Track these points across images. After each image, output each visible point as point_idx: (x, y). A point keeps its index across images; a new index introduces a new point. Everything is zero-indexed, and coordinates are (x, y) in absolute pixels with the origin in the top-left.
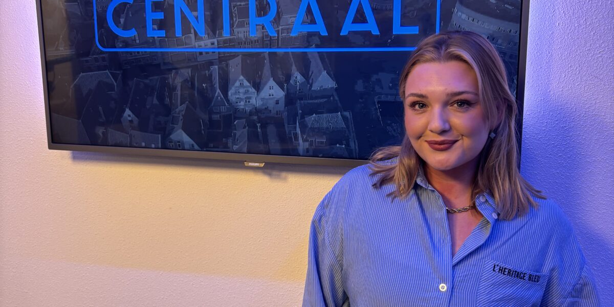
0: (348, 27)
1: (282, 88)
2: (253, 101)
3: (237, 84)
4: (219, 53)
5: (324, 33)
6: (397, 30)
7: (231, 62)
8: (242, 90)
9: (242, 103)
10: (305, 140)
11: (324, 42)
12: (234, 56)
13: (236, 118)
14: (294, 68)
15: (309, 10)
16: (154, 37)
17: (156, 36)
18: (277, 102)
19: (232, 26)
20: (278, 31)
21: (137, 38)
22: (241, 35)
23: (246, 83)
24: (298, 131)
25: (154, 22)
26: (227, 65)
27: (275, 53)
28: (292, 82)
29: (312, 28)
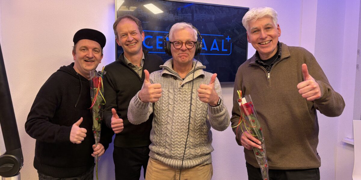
15: (203, 44)
29: (203, 48)
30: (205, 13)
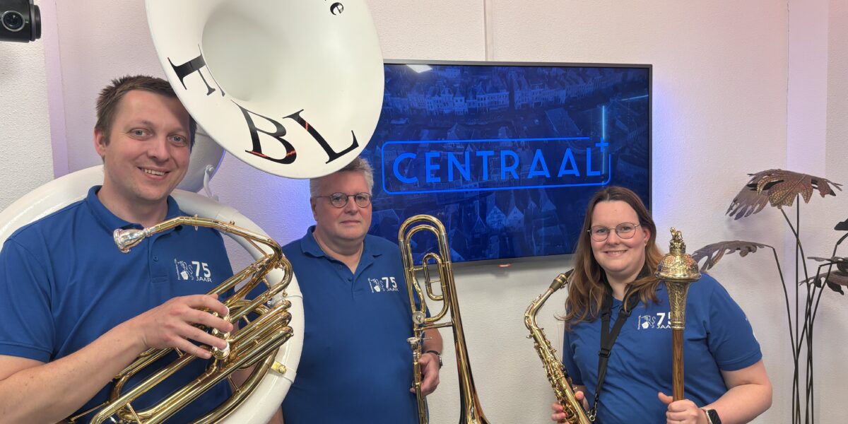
0: (562, 172)
1: (523, 212)
2: (503, 223)
3: (492, 212)
4: (480, 192)
5: (548, 175)
6: (590, 173)
7: (489, 198)
8: (495, 216)
9: (496, 224)
10: (537, 245)
11: (548, 181)
12: (489, 193)
13: (491, 236)
14: (530, 198)
15: (539, 163)
16: (431, 183)
17: (433, 182)
18: (519, 222)
19: (489, 173)
20: (519, 176)
21: (418, 183)
22: (496, 179)
23: (499, 211)
24: (533, 239)
25: (432, 172)
26: (486, 199)
27: (517, 190)
28: (529, 207)
29: (541, 173)
30: (543, 86)
